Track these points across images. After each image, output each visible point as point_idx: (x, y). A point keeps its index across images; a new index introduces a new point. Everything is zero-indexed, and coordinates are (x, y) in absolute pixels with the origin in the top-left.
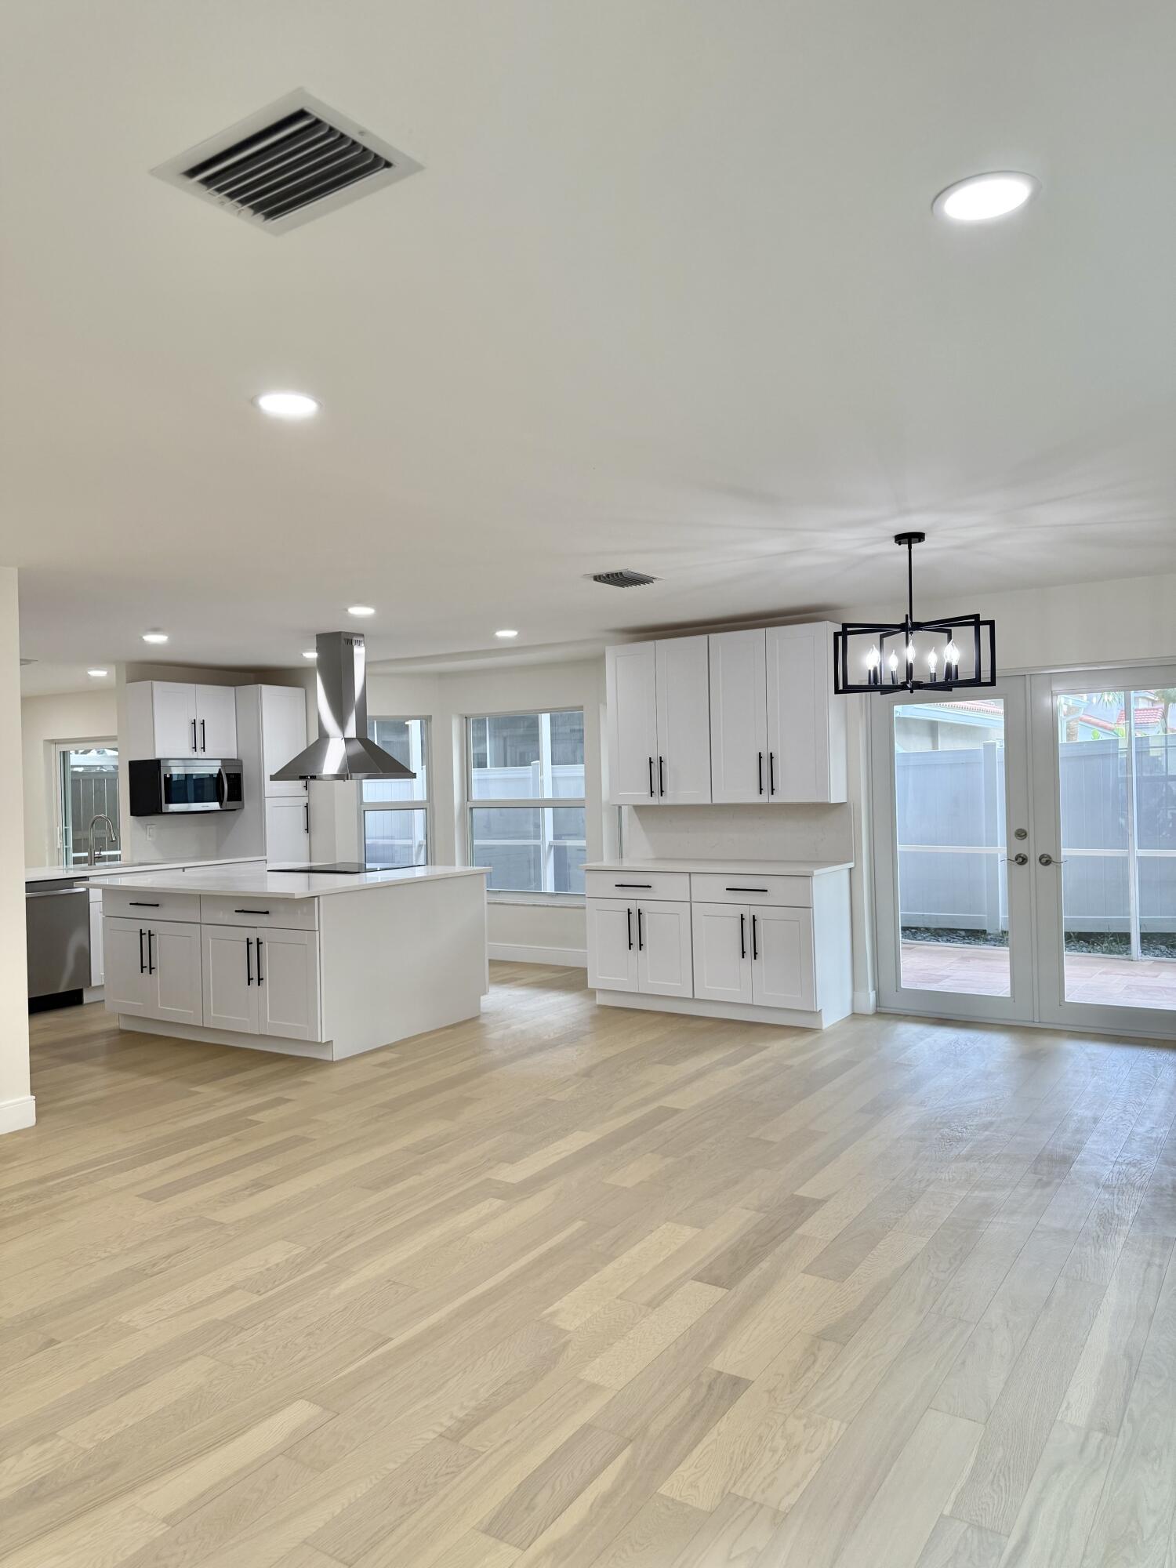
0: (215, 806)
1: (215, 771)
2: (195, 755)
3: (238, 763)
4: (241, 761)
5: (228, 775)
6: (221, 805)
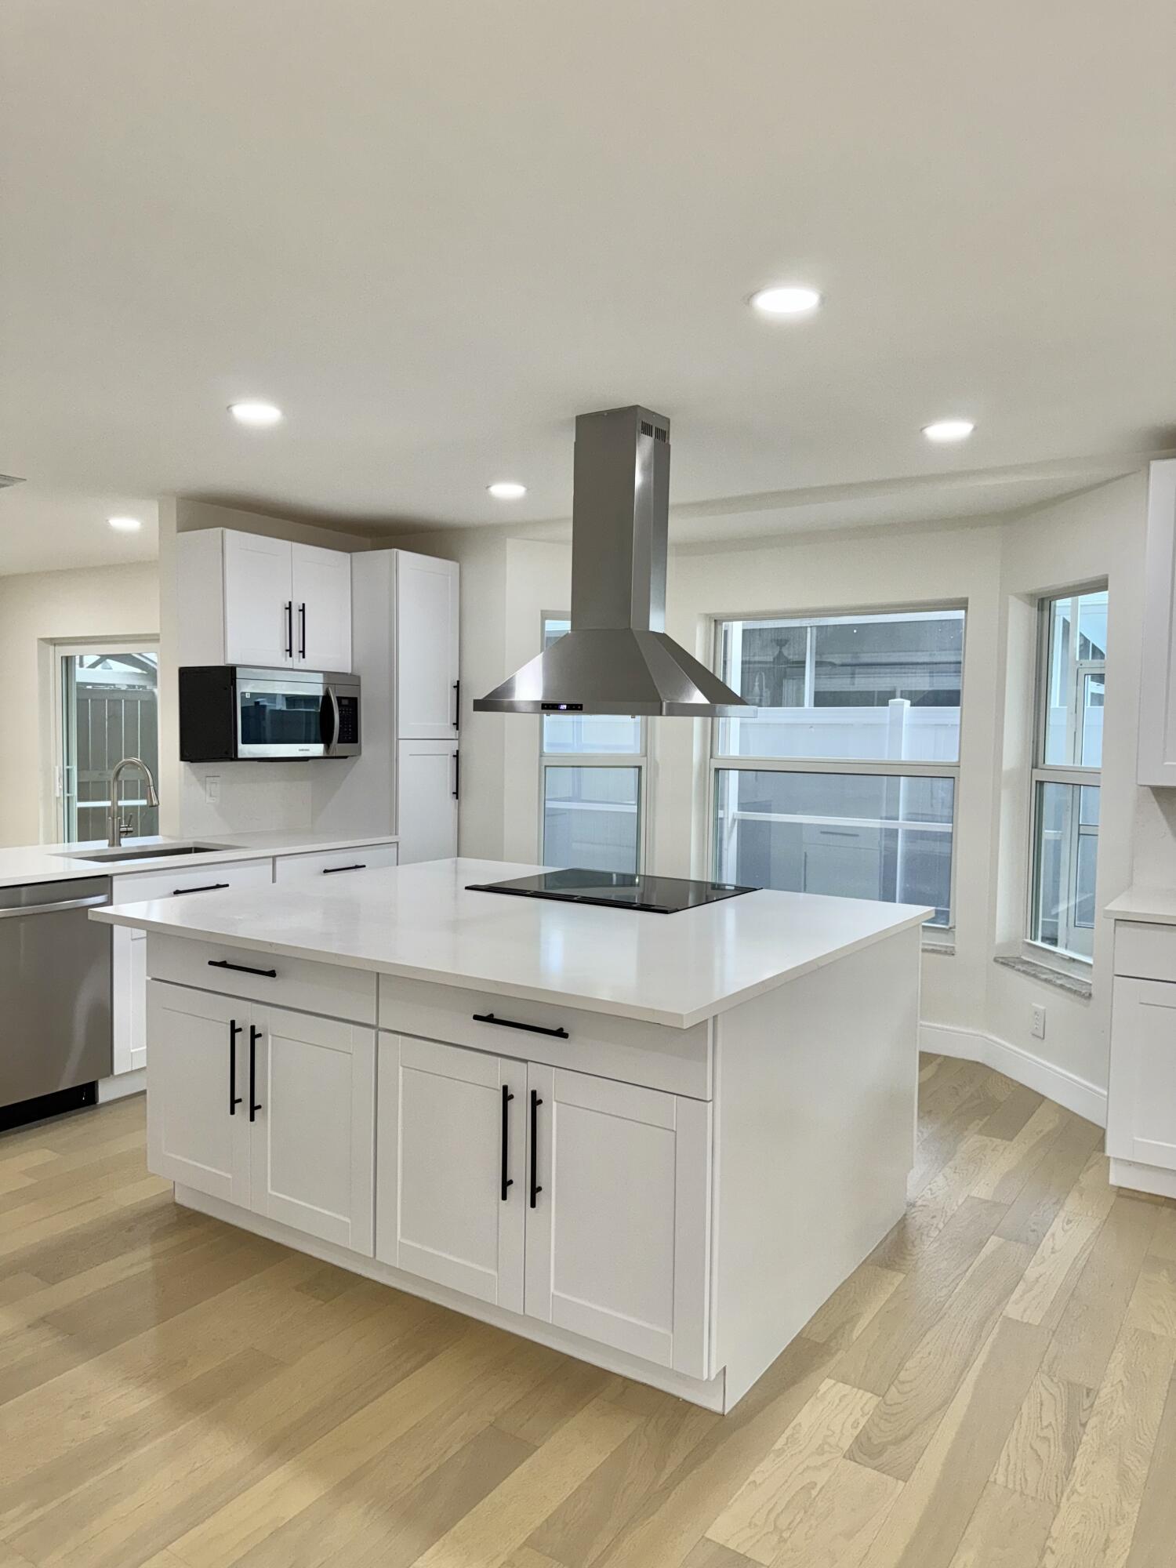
0: (317, 749)
1: (318, 691)
2: (289, 663)
3: (353, 680)
4: (359, 678)
5: (339, 699)
6: (327, 748)
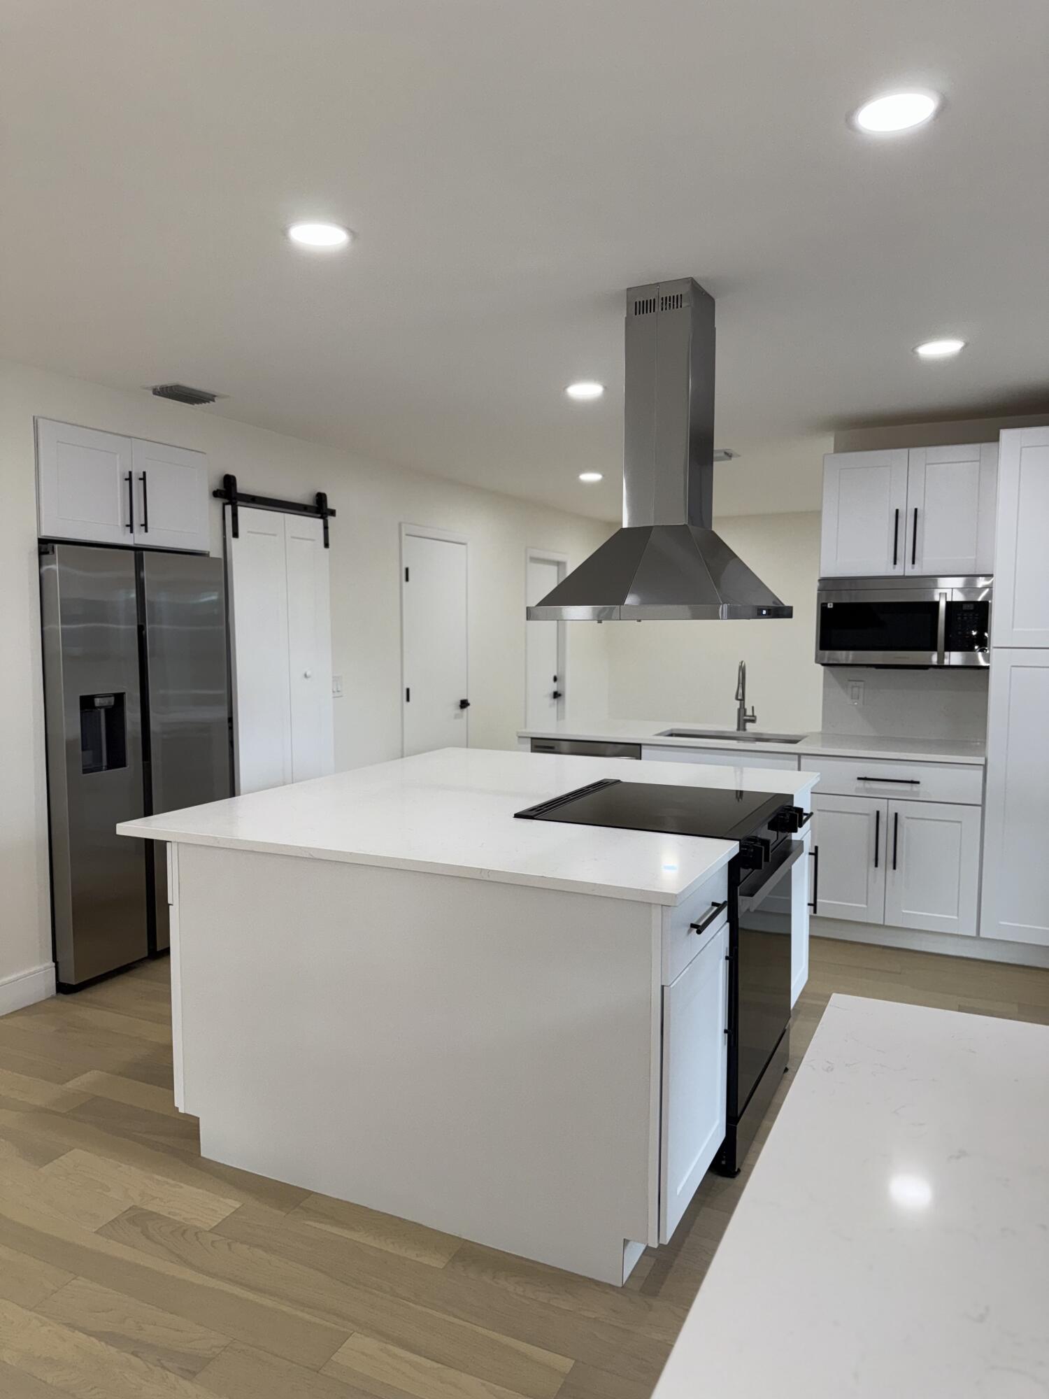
2: (898, 571)
3: (982, 582)
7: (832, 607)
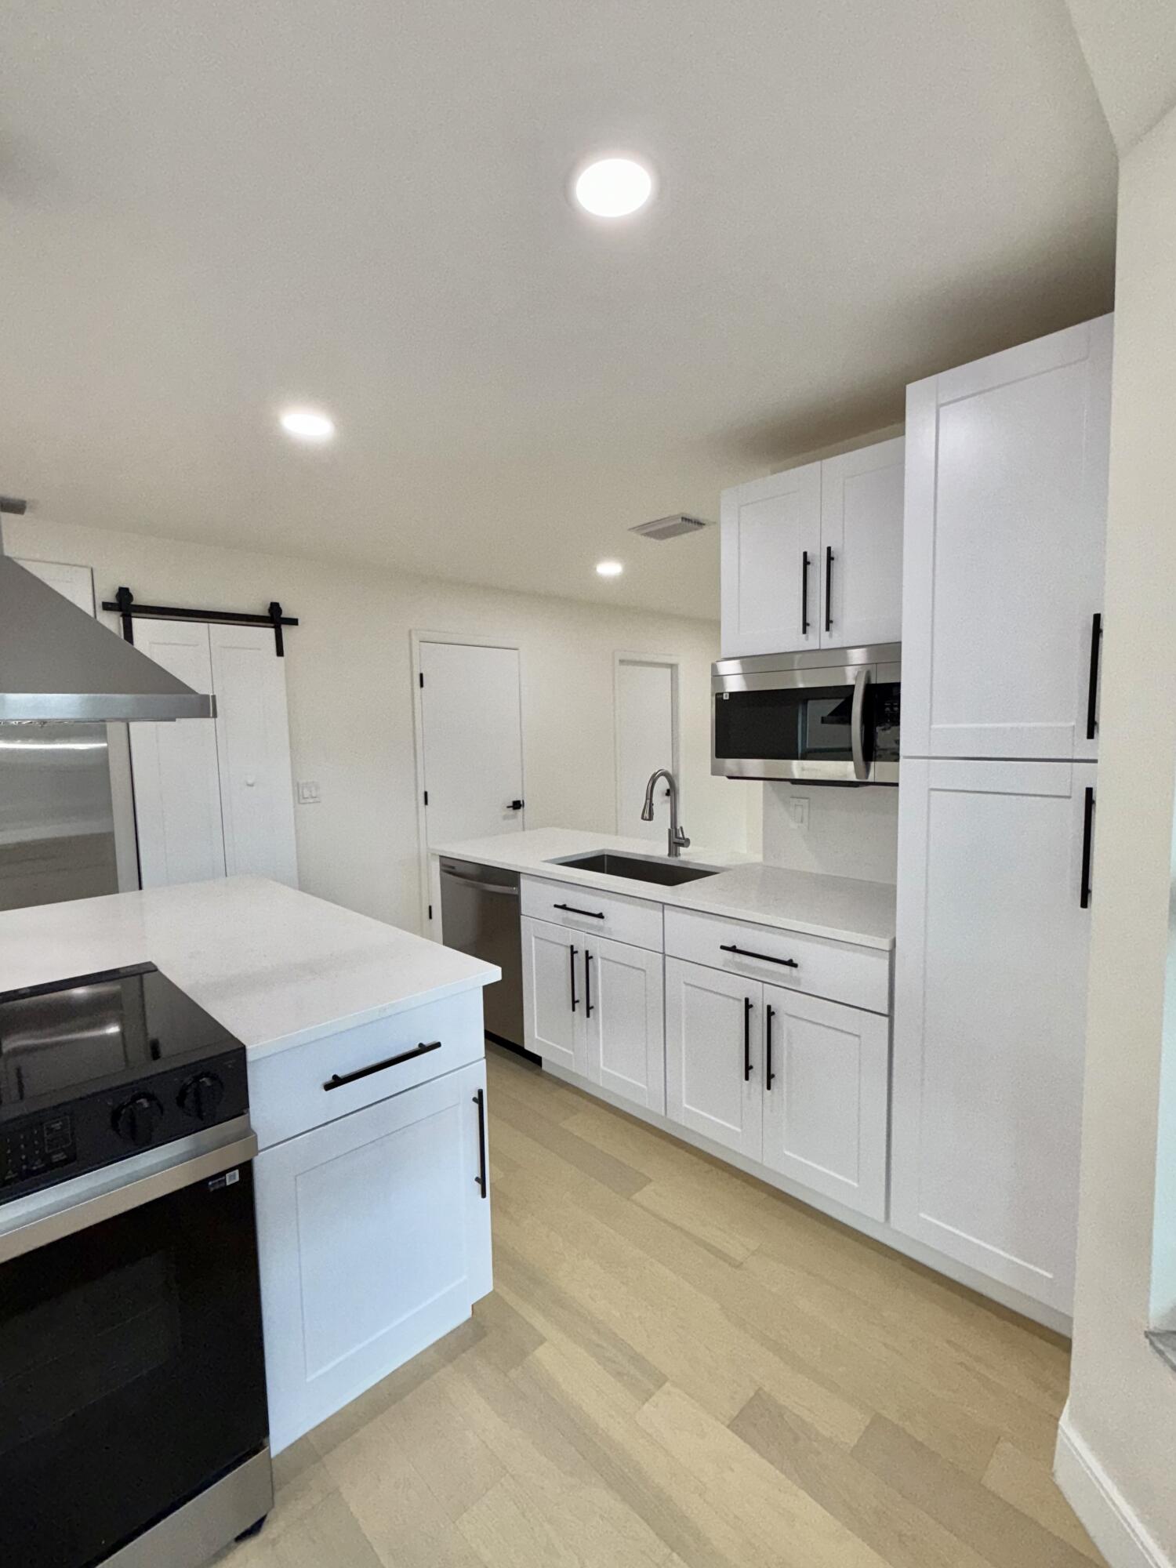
2: (811, 642)
6: (857, 769)
7: (728, 698)
